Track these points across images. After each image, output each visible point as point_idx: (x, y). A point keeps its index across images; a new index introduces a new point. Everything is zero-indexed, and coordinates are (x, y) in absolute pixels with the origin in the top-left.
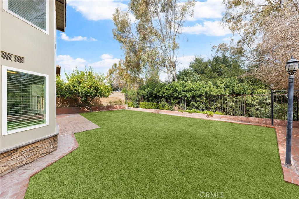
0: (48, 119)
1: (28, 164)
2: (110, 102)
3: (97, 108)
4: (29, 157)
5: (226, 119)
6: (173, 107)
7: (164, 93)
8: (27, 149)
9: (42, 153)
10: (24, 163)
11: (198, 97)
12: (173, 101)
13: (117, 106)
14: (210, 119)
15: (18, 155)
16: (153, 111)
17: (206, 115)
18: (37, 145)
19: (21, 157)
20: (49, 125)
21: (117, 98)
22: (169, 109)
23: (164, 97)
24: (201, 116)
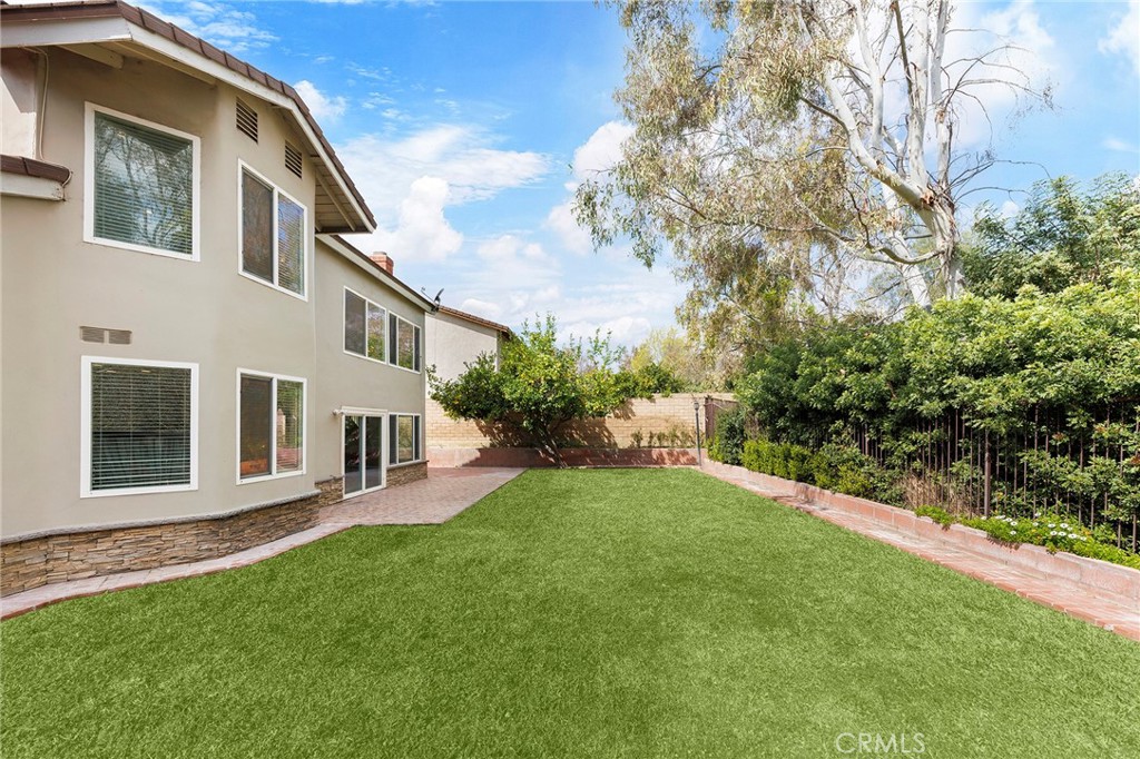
0: (197, 475)
1: (133, 571)
2: (638, 437)
3: (589, 456)
4: (136, 555)
6: (893, 482)
7: (838, 389)
8: (130, 537)
9: (174, 555)
10: (124, 566)
13: (661, 454)
15: (110, 544)
16: (788, 488)
18: (158, 532)
19: (118, 551)
20: (196, 488)
21: (667, 421)
22: (868, 492)
23: (842, 414)
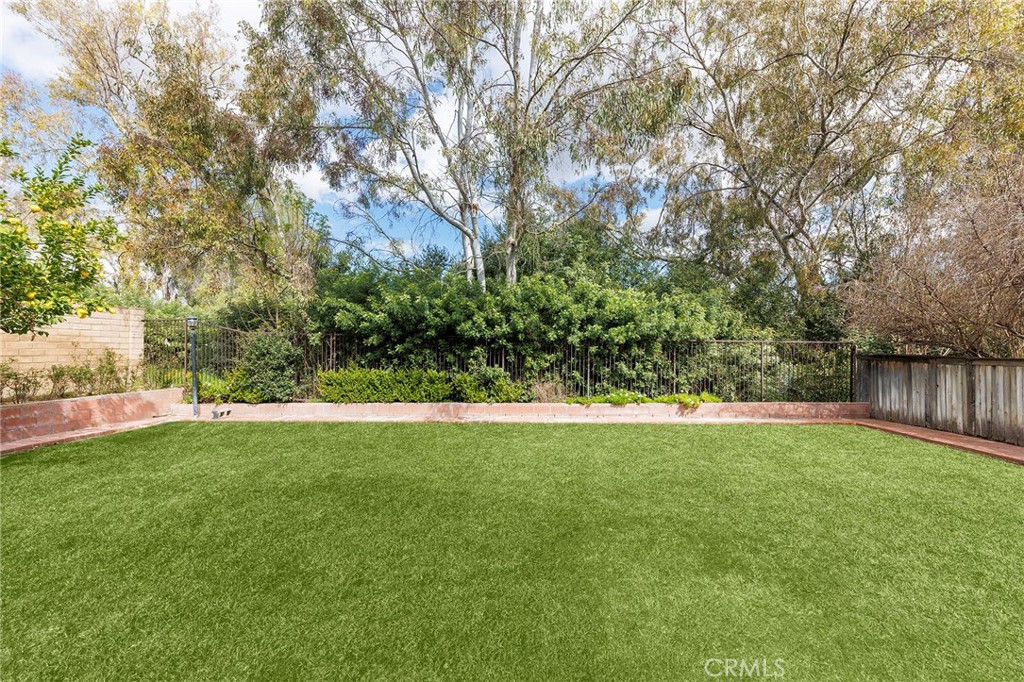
5: (731, 416)
6: (530, 387)
11: (640, 344)
12: (534, 359)
14: (689, 419)
17: (676, 406)
23: (487, 343)
24: (657, 412)
